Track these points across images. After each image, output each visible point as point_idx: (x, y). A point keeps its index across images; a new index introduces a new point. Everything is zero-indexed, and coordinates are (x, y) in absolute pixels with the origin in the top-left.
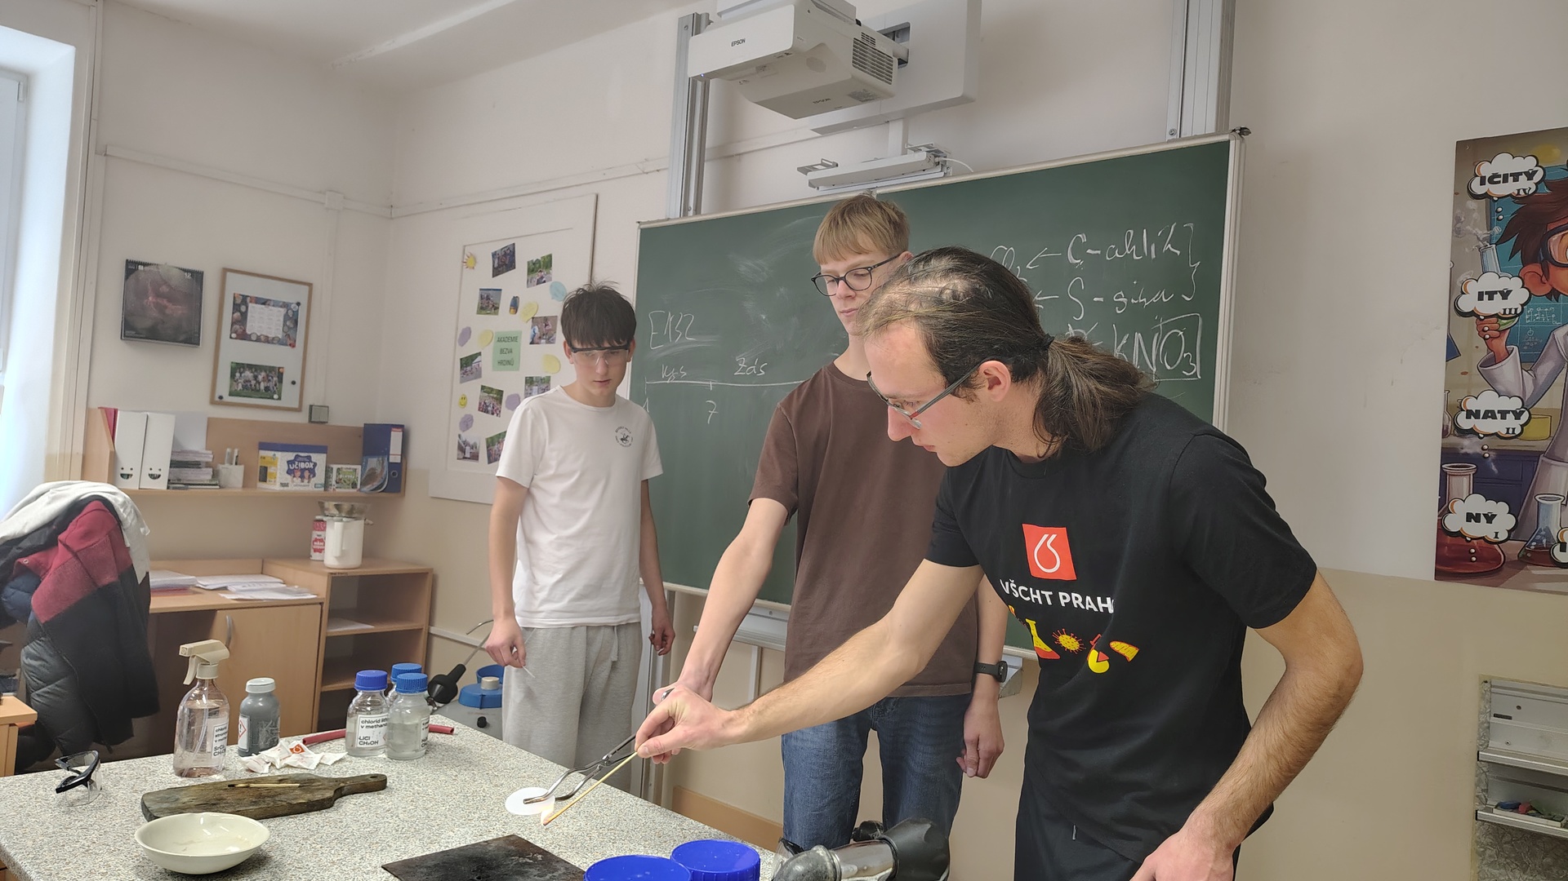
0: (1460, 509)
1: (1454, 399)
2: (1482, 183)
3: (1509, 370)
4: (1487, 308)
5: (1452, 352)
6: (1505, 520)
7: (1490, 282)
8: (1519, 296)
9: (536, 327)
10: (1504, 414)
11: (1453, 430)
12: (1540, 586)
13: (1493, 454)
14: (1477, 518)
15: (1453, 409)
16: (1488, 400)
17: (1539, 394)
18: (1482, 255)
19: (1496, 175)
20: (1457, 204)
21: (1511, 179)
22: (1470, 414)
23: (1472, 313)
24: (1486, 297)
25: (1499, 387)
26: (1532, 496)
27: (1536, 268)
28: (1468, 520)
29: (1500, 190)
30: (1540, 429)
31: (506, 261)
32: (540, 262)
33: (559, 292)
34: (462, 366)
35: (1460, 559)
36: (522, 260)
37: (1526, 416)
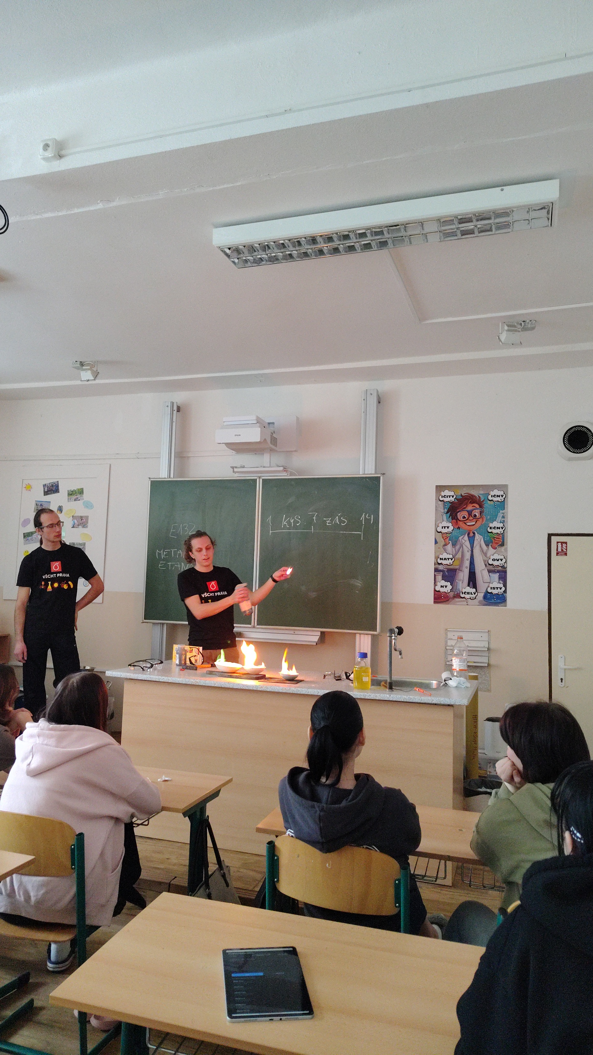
0: (439, 584)
1: (437, 555)
2: (442, 497)
3: (449, 547)
5: (436, 542)
6: (450, 587)
7: (445, 524)
8: (451, 528)
9: (75, 520)
10: (448, 559)
11: (437, 563)
12: (457, 604)
13: (446, 570)
14: (443, 587)
15: (436, 558)
17: (456, 554)
18: (442, 516)
19: (445, 496)
20: (436, 503)
21: (448, 497)
22: (440, 559)
23: (440, 532)
24: (444, 528)
25: (447, 552)
26: (455, 580)
27: (455, 521)
28: (441, 587)
29: (446, 499)
30: (457, 563)
31: (52, 489)
32: (74, 491)
33: (89, 505)
34: (24, 537)
35: (439, 598)
36: (63, 489)
37: (453, 560)
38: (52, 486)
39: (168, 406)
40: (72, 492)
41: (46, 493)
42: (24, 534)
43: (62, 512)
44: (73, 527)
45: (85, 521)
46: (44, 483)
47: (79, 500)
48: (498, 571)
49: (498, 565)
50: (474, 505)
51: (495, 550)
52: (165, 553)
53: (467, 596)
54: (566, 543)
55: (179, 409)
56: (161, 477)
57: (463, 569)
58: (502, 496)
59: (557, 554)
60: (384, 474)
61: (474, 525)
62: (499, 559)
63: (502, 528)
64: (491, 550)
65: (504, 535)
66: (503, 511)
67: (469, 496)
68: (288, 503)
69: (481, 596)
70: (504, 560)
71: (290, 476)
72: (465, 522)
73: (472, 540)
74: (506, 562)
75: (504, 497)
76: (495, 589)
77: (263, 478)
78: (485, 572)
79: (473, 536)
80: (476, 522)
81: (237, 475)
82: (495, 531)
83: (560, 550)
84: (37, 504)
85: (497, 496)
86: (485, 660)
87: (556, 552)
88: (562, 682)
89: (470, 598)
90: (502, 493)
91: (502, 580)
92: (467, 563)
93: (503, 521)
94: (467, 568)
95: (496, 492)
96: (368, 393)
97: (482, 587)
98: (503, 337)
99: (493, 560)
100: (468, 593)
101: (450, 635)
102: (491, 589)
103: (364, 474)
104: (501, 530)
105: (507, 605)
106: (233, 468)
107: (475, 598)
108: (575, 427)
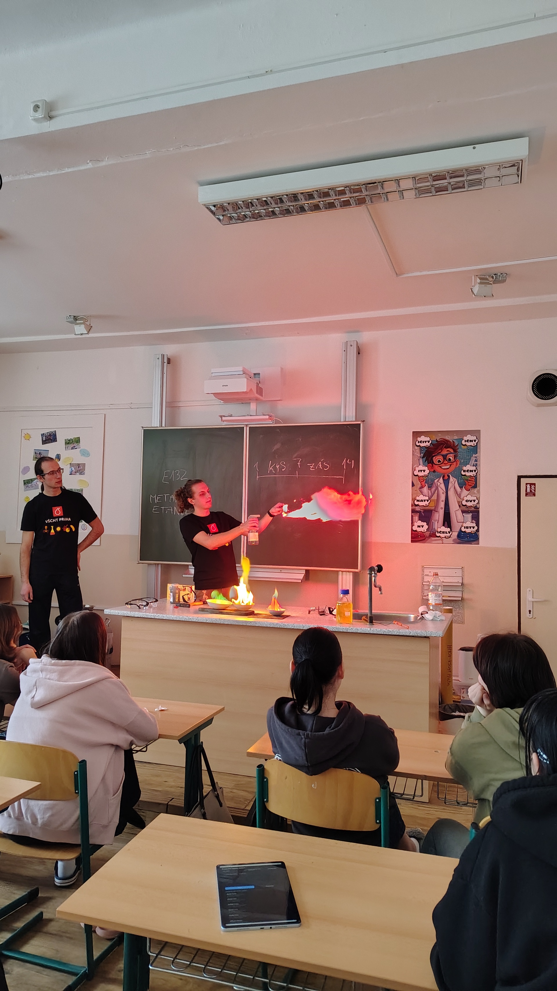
0: (416, 524)
1: (414, 497)
2: (418, 443)
3: (425, 490)
4: (421, 474)
5: (413, 485)
6: (426, 527)
7: (421, 467)
8: (427, 471)
9: (73, 468)
10: (425, 500)
11: (414, 505)
12: (433, 542)
13: (423, 511)
14: (420, 527)
15: (414, 499)
16: (421, 497)
17: (432, 496)
18: (419, 460)
19: (421, 441)
20: (413, 447)
21: (425, 442)
22: (417, 501)
23: (417, 475)
24: (420, 471)
25: (424, 494)
26: (431, 520)
27: (430, 464)
28: (418, 527)
29: (422, 445)
30: (432, 504)
31: (50, 438)
32: (72, 440)
33: (85, 453)
34: (25, 484)
35: (416, 537)
36: (61, 438)
37: (429, 501)
38: (50, 435)
39: (158, 358)
40: (69, 440)
41: (44, 442)
42: (24, 481)
43: (59, 460)
44: (71, 474)
45: (82, 468)
46: (42, 433)
47: (76, 448)
48: (471, 512)
49: (471, 506)
50: (448, 449)
51: (469, 492)
52: (158, 498)
53: (442, 535)
54: (534, 484)
55: (169, 361)
56: (153, 426)
57: (438, 509)
58: (475, 441)
59: (526, 495)
60: (364, 421)
61: (448, 468)
62: (472, 500)
63: (475, 471)
64: (465, 492)
65: (477, 478)
66: (476, 455)
67: (444, 441)
68: (274, 449)
69: (455, 534)
70: (477, 501)
71: (275, 424)
72: (440, 465)
73: (446, 482)
74: (478, 503)
75: (477, 441)
76: (468, 528)
77: (250, 426)
78: (459, 513)
79: (448, 479)
80: (450, 466)
81: (225, 423)
82: (468, 474)
83: (528, 490)
84: (36, 453)
85: (471, 441)
86: (459, 594)
87: (525, 493)
88: (530, 613)
89: (445, 537)
90: (474, 438)
91: (474, 520)
92: (442, 505)
93: (476, 464)
94: (442, 508)
95: (469, 437)
96: (349, 345)
97: (456, 526)
98: (476, 290)
99: (466, 501)
100: (443, 532)
101: (426, 572)
102: (465, 528)
103: (346, 421)
104: (474, 473)
105: (480, 543)
106: (221, 417)
107: (450, 537)
108: (544, 374)
